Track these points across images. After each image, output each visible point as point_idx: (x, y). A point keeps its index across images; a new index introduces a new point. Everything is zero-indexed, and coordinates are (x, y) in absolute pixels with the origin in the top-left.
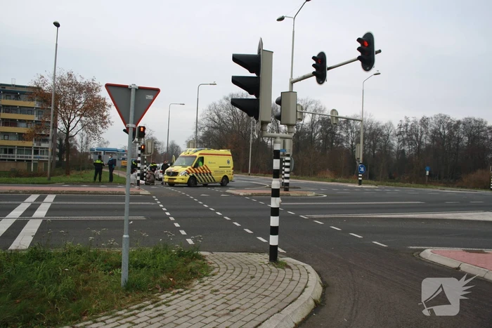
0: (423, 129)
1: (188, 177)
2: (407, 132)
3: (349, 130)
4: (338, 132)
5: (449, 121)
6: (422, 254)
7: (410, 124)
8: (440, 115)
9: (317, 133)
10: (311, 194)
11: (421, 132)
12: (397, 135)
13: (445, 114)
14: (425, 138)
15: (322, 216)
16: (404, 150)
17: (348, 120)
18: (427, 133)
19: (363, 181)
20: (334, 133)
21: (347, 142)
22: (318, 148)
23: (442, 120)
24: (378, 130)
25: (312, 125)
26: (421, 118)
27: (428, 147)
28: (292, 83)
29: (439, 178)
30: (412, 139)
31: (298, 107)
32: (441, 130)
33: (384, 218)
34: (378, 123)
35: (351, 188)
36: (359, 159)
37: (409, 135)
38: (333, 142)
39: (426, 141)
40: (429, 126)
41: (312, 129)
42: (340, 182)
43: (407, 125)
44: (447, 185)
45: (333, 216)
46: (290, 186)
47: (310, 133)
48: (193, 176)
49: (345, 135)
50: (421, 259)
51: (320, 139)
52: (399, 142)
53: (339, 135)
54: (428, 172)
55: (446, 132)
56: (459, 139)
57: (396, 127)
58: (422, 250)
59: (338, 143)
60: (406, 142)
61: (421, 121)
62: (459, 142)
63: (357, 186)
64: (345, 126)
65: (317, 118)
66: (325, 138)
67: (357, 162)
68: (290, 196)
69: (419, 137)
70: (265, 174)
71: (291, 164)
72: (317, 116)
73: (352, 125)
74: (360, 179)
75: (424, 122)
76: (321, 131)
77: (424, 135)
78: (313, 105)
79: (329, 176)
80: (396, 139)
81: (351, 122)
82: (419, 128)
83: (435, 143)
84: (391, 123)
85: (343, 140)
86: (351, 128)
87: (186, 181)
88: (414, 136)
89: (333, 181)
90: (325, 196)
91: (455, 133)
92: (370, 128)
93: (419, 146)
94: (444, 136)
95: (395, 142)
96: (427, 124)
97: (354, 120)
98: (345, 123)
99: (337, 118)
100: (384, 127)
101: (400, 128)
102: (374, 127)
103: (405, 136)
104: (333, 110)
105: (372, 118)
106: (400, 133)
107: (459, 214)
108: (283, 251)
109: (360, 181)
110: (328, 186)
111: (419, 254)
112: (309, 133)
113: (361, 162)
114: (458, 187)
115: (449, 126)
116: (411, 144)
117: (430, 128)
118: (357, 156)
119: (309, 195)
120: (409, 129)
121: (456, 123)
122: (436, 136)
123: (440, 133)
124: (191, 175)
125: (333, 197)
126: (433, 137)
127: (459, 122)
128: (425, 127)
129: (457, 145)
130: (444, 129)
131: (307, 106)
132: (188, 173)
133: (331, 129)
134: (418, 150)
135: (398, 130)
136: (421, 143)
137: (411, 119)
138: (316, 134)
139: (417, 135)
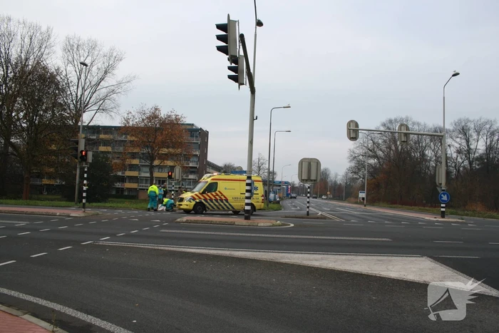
1: (193, 203)
19: (447, 212)
36: (441, 184)
48: (201, 202)
63: (439, 219)
67: (439, 189)
74: (442, 210)
87: (191, 208)
109: (443, 212)
113: (443, 188)
118: (438, 181)
124: (198, 201)
132: (194, 199)
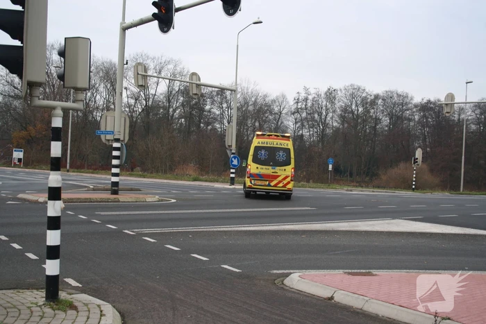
0: (329, 106)
2: (306, 109)
3: (225, 105)
4: (207, 107)
5: (363, 95)
6: (287, 281)
7: (310, 97)
8: (352, 85)
9: (177, 108)
10: (151, 199)
11: (327, 110)
12: (293, 114)
13: (359, 85)
14: (332, 118)
15: (158, 230)
16: (302, 135)
17: (222, 91)
18: (334, 112)
19: (236, 179)
20: (202, 110)
21: (221, 123)
22: (180, 130)
23: (354, 93)
24: (266, 105)
25: (169, 96)
26: (326, 90)
27: (337, 131)
28: (124, 29)
29: (351, 175)
30: (313, 119)
31: (140, 67)
32: (353, 107)
33: (250, 231)
34: (265, 96)
35: (217, 190)
36: (230, 146)
37: (310, 114)
38: (200, 122)
39: (334, 122)
40: (336, 102)
41: (169, 101)
42: (206, 181)
43: (306, 99)
44: (360, 184)
45: (175, 230)
46: (120, 187)
47: (166, 109)
49: (218, 113)
50: (284, 288)
51: (181, 117)
52: (296, 123)
53: (210, 111)
54: (330, 167)
55: (361, 109)
56: (377, 120)
57: (292, 102)
58: (287, 275)
59: (208, 124)
60: (305, 124)
61: (326, 94)
62: (376, 124)
63: (228, 186)
64: (218, 99)
65: (177, 86)
66: (189, 117)
67: (228, 152)
68: (119, 201)
69: (323, 117)
70: (96, 169)
71: (122, 153)
72: (177, 84)
73: (229, 97)
74: (232, 175)
75: (331, 95)
76: (183, 105)
77: (331, 115)
78: (171, 66)
79: (191, 172)
80: (292, 118)
81: (228, 93)
82: (324, 103)
83: (346, 125)
84: (284, 97)
85: (215, 119)
86: (227, 102)
88: (316, 116)
89: (195, 180)
90: (173, 201)
91: (372, 111)
92: (255, 103)
93: (323, 130)
94: (358, 115)
95: (291, 124)
96: (334, 98)
97: (231, 90)
98: (218, 94)
99: (198, 86)
100: (274, 101)
101: (297, 103)
102: (260, 101)
103: (304, 115)
104: (194, 74)
105: (258, 88)
106: (297, 111)
107: (359, 223)
108: (78, 285)
109: (232, 178)
110: (184, 187)
111: (282, 281)
112: (164, 108)
113: (233, 151)
114: (374, 187)
115: (364, 102)
116: (313, 127)
117: (338, 105)
118: (228, 143)
119: (149, 199)
120: (309, 104)
121: (373, 97)
122: (347, 115)
123: (352, 112)
125: (184, 202)
126: (342, 118)
127: (377, 97)
128: (333, 103)
129: (374, 128)
130: (357, 106)
131: (163, 67)
133: (196, 104)
134: (323, 136)
135: (295, 106)
136: (325, 125)
137: (312, 91)
138: (174, 111)
139: (320, 114)
